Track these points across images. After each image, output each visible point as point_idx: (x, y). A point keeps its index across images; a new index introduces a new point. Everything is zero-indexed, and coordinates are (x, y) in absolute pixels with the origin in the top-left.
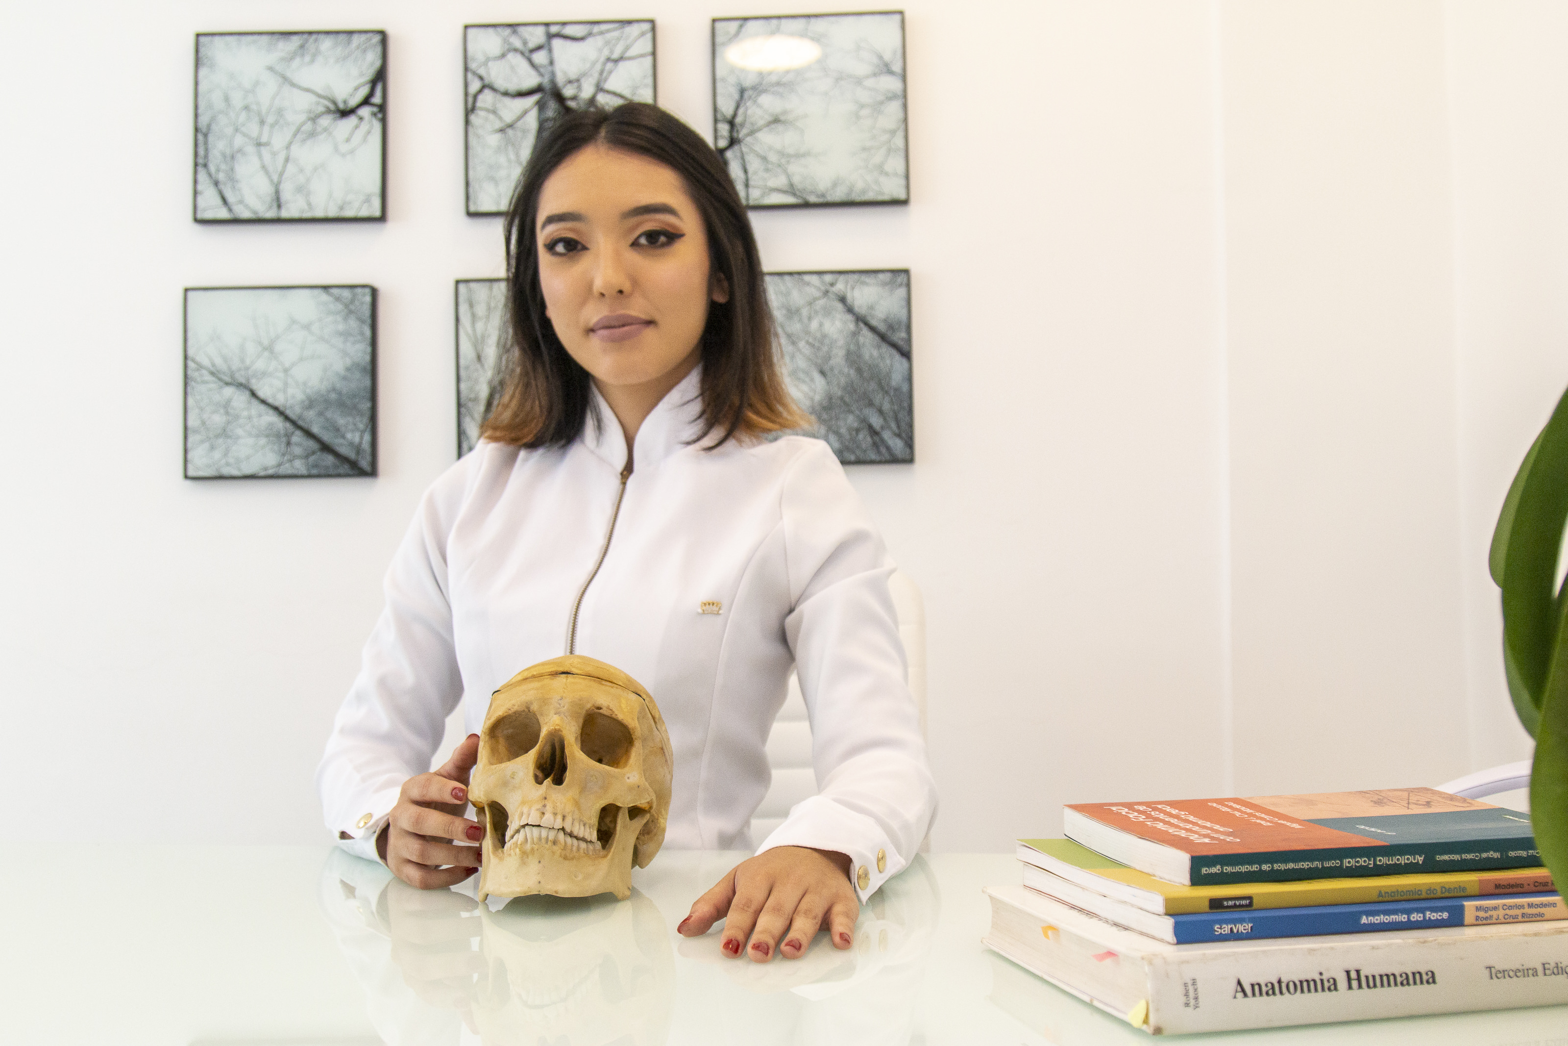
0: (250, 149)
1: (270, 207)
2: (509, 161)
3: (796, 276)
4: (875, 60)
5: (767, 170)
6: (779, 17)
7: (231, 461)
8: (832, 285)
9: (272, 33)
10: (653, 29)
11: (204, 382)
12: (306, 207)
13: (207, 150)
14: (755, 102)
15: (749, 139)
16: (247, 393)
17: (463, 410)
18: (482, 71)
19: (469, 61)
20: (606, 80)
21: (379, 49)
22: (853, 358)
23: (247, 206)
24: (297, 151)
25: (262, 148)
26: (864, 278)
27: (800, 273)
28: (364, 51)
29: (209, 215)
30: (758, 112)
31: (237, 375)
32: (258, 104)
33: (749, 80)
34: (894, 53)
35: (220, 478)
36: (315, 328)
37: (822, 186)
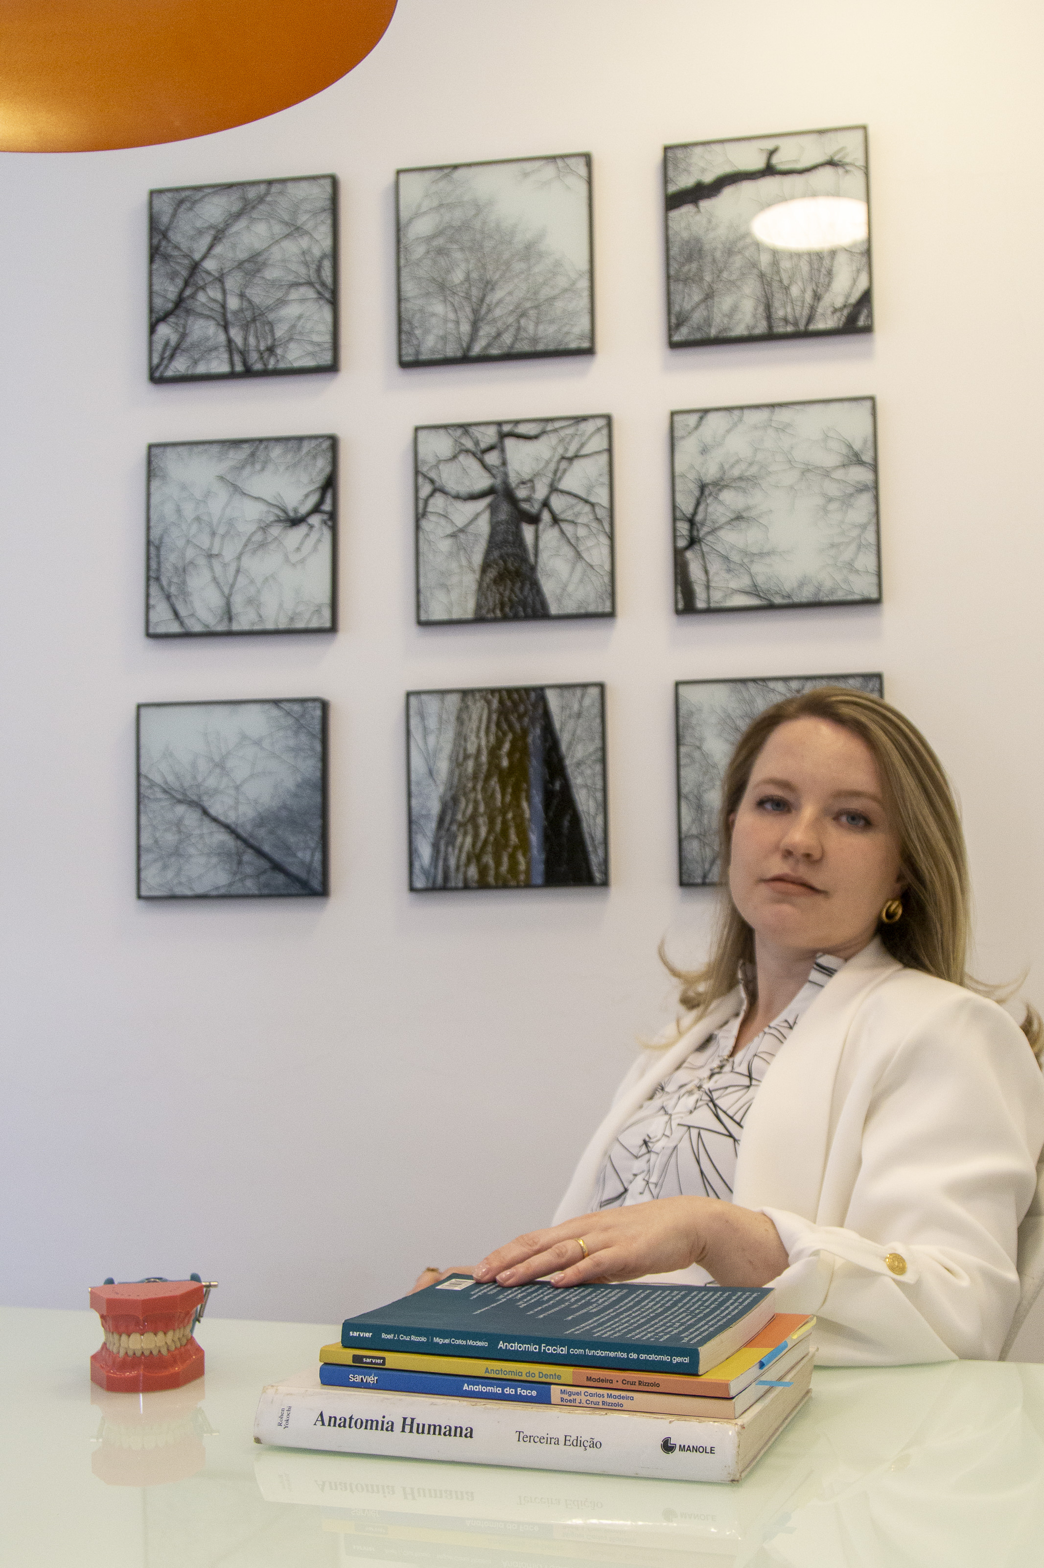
0: (202, 561)
1: (221, 620)
2: (461, 566)
3: (761, 683)
4: (844, 451)
5: (729, 571)
6: (742, 408)
7: (183, 880)
9: (223, 442)
10: (610, 425)
11: (157, 800)
12: (257, 619)
13: (159, 563)
14: (716, 498)
15: (710, 538)
16: (200, 811)
17: (414, 827)
18: (433, 475)
19: (419, 464)
20: (560, 479)
21: (329, 455)
23: (198, 620)
24: (246, 561)
25: (214, 560)
27: (764, 680)
28: (315, 457)
29: (161, 629)
30: (720, 509)
31: (188, 793)
32: (209, 514)
33: (711, 472)
34: (865, 442)
35: (173, 898)
36: (266, 744)
37: (787, 587)
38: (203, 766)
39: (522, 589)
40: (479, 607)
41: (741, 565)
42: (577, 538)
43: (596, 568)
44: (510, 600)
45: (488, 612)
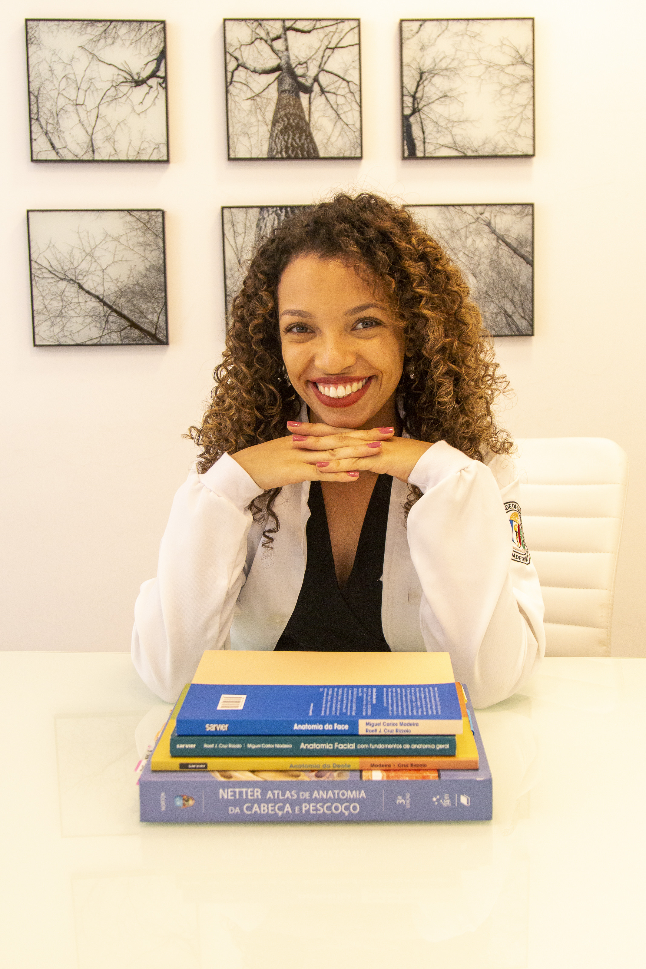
0: (70, 108)
1: (87, 152)
2: (258, 121)
3: (457, 207)
4: (514, 54)
5: (438, 132)
6: (448, 20)
7: (67, 334)
8: (481, 214)
9: (83, 20)
10: (359, 26)
11: (44, 278)
12: (113, 152)
13: (38, 108)
14: (430, 82)
15: (425, 109)
16: (77, 286)
18: (237, 54)
19: (227, 46)
20: (325, 63)
21: (162, 35)
22: (495, 264)
23: (70, 150)
24: (103, 110)
25: (78, 107)
26: (503, 209)
27: (459, 205)
28: (151, 36)
29: (42, 157)
30: (433, 90)
31: (68, 274)
32: (74, 74)
33: (427, 65)
34: (527, 50)
35: (60, 345)
36: (123, 240)
37: (476, 145)
38: (77, 254)
39: (300, 140)
40: (271, 149)
41: (446, 128)
42: (338, 105)
43: (350, 126)
44: (292, 144)
45: (277, 153)
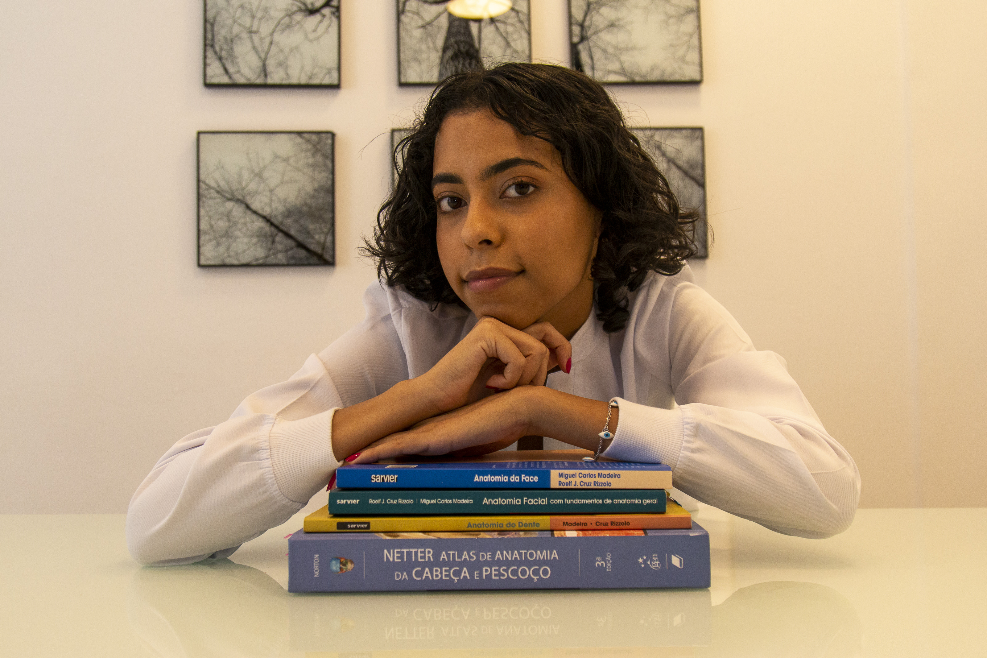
0: (245, 35)
1: (259, 76)
2: (429, 48)
5: (606, 58)
7: (232, 254)
8: (652, 137)
11: (211, 198)
12: (285, 77)
13: (213, 35)
14: (598, 12)
15: (594, 37)
16: (244, 206)
23: (242, 75)
24: (278, 37)
25: (253, 35)
26: (673, 133)
29: (215, 81)
30: (600, 19)
31: (235, 193)
32: (250, 4)
35: (224, 266)
36: (292, 161)
37: (644, 70)
38: (246, 175)
39: (470, 64)
40: (441, 74)
42: (507, 33)
43: (519, 53)
